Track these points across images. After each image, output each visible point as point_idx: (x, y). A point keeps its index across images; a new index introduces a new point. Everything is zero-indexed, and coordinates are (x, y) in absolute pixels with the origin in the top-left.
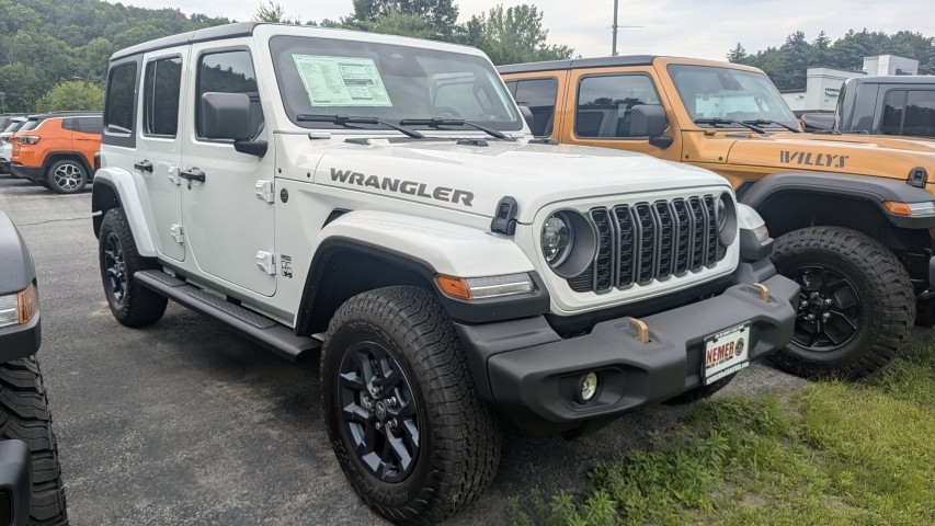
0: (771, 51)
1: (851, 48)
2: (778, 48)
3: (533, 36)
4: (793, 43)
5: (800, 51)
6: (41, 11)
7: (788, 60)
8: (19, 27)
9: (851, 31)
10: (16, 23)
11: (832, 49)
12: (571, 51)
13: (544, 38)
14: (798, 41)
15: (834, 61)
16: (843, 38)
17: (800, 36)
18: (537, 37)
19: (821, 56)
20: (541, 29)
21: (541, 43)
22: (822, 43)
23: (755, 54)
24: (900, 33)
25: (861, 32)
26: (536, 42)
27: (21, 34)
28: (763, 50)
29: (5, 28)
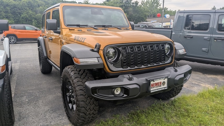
3: (157, 5)
6: (45, 2)
8: (40, 6)
10: (40, 5)
12: (167, 9)
13: (160, 5)
18: (158, 5)
20: (160, 3)
21: (159, 7)
26: (158, 6)
27: (41, 7)
29: (37, 6)
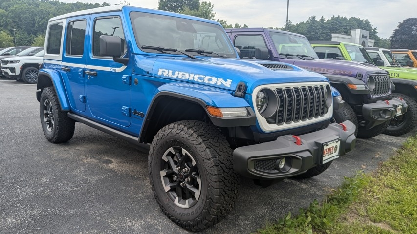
0: (302, 23)
1: (334, 23)
2: (305, 22)
4: (311, 20)
5: (314, 24)
7: (309, 27)
9: (334, 16)
11: (326, 23)
14: (313, 19)
15: (327, 28)
16: (330, 19)
17: (314, 17)
19: (322, 26)
22: (322, 20)
23: (295, 24)
24: (352, 17)
25: (337, 16)
28: (299, 23)
